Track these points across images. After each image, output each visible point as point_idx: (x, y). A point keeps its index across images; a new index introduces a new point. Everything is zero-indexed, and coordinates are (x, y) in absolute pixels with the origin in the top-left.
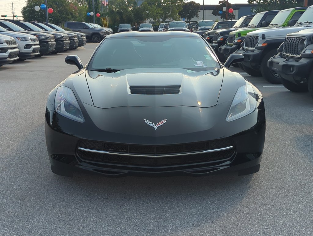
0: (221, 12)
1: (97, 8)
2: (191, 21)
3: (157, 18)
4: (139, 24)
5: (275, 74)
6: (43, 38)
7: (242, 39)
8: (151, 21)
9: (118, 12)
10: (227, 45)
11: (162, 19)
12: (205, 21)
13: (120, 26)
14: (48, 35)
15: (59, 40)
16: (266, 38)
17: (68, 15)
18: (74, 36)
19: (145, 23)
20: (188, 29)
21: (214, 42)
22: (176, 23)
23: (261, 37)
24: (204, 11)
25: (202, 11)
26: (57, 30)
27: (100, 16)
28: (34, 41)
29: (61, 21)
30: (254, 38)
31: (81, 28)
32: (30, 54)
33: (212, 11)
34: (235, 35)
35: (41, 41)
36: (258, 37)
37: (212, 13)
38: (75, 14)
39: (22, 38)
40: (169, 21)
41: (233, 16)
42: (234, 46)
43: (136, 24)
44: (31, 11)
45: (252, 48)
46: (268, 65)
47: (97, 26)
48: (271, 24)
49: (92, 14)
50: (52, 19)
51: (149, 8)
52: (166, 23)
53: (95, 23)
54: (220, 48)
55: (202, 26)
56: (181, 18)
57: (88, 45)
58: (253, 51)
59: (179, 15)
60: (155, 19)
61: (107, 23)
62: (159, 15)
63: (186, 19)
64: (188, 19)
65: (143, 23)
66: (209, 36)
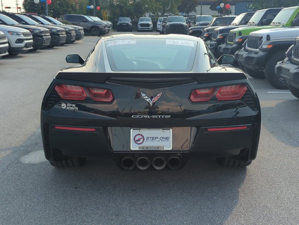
0: (218, 8)
1: (98, 1)
2: (189, 15)
3: (156, 12)
4: (138, 18)
5: (280, 78)
6: (38, 32)
7: (244, 39)
8: (151, 15)
9: (118, 6)
10: (227, 44)
11: (160, 12)
12: (202, 16)
13: (120, 19)
14: (42, 29)
15: (54, 34)
16: (271, 39)
17: (69, 8)
18: (71, 30)
19: (145, 16)
20: (186, 24)
21: (213, 39)
22: (175, 17)
23: (266, 37)
24: (202, 6)
25: (200, 6)
26: (55, 24)
27: (101, 9)
28: (26, 35)
29: (62, 14)
30: (258, 39)
31: (81, 22)
32: (22, 49)
33: (210, 6)
34: (236, 34)
35: (35, 35)
36: (262, 37)
37: (210, 8)
38: (75, 7)
39: (13, 32)
40: (168, 15)
41: (230, 11)
42: (235, 45)
43: (136, 17)
44: (32, 4)
45: (255, 50)
46: (276, 71)
47: (96, 19)
48: (273, 23)
49: (92, 7)
50: (53, 12)
51: (149, 2)
52: (165, 17)
53: (96, 16)
54: (220, 47)
55: (200, 21)
56: (180, 12)
57: (86, 38)
58: (256, 53)
59: (177, 9)
60: (154, 13)
61: (106, 16)
62: (158, 9)
63: (184, 13)
64: (186, 13)
65: (142, 17)
66: (207, 33)
